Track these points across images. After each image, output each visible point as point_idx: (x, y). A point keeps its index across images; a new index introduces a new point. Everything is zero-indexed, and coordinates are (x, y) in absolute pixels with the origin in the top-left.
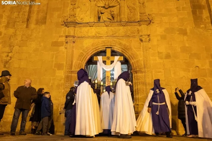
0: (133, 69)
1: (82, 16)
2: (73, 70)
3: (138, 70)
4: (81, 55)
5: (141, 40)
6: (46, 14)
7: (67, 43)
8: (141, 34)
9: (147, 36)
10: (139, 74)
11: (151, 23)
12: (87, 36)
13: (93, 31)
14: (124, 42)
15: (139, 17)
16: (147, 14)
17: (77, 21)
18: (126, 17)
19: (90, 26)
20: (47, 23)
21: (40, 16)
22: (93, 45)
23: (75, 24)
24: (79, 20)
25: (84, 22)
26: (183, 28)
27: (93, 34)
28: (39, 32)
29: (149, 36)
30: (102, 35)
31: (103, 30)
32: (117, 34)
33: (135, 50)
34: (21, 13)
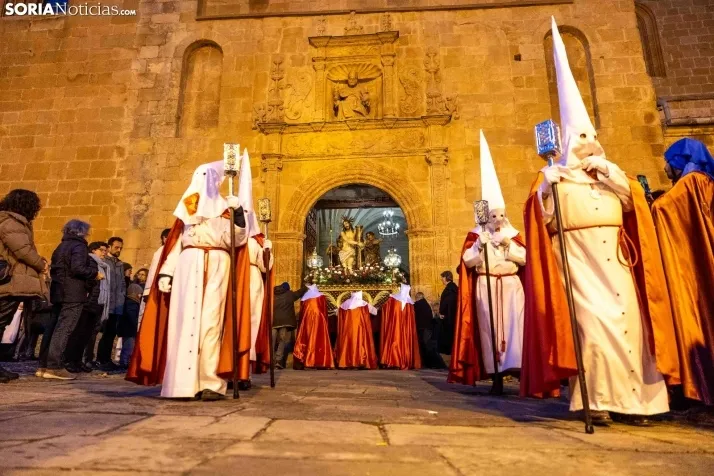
0: (409, 226)
1: (296, 107)
2: (279, 231)
3: (418, 228)
4: (297, 197)
5: (429, 162)
6: (219, 102)
7: (265, 170)
8: (427, 147)
9: (442, 152)
10: (422, 239)
11: (452, 119)
12: (307, 153)
13: (321, 141)
14: (391, 166)
15: (424, 104)
16: (444, 98)
17: (286, 121)
18: (396, 105)
19: (315, 131)
20: (221, 124)
21: (204, 107)
22: (321, 174)
23: (281, 126)
24: (291, 116)
25: (301, 121)
26: (526, 129)
27: (323, 148)
28: (204, 146)
29: (446, 150)
30: (341, 152)
31: (342, 139)
32: (375, 149)
33: (414, 183)
34: (163, 103)
